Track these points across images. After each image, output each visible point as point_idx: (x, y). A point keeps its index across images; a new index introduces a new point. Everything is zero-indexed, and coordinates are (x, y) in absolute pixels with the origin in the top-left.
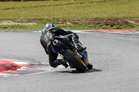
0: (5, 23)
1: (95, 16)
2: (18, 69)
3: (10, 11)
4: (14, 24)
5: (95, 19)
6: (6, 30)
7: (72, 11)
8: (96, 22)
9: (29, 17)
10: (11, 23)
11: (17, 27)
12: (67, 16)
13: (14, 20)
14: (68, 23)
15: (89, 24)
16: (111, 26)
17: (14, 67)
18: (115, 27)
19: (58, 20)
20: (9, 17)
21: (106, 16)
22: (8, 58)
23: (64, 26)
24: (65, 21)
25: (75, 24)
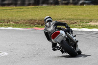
1: (30, 18)
5: (31, 20)
7: (14, 14)
8: (31, 22)
12: (10, 18)
14: (11, 23)
15: (26, 23)
16: (42, 25)
19: (4, 20)
21: (38, 18)
23: (8, 25)
24: (9, 21)
25: (16, 23)
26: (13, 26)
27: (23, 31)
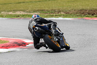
0: (18, 13)
1: (81, 8)
2: (27, 46)
3: (22, 4)
4: (24, 13)
5: (81, 10)
6: (19, 18)
8: (82, 12)
9: (34, 9)
10: (22, 13)
11: (26, 15)
12: (61, 8)
13: (24, 11)
14: (62, 13)
15: (77, 13)
16: (92, 15)
17: (24, 44)
18: (95, 15)
19: (55, 11)
20: (21, 9)
21: (88, 8)
22: (20, 37)
23: (59, 15)
24: (60, 11)
25: (67, 13)
26: (64, 16)
27: (73, 21)
